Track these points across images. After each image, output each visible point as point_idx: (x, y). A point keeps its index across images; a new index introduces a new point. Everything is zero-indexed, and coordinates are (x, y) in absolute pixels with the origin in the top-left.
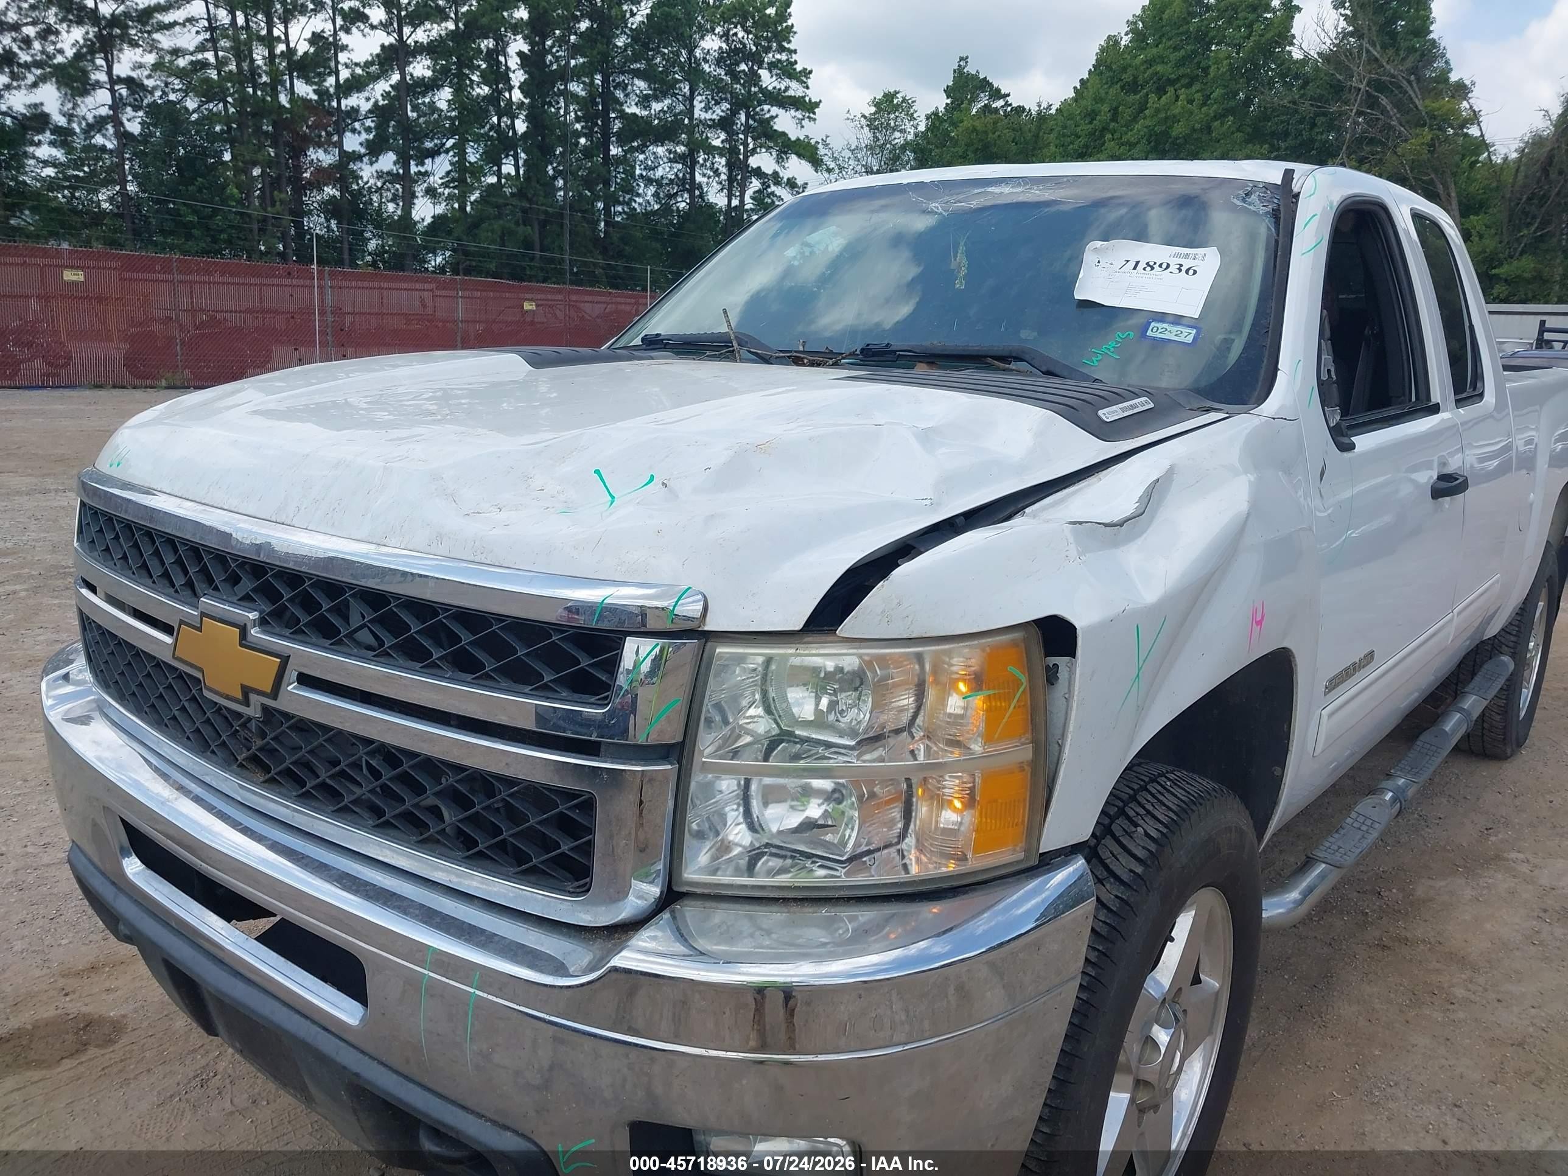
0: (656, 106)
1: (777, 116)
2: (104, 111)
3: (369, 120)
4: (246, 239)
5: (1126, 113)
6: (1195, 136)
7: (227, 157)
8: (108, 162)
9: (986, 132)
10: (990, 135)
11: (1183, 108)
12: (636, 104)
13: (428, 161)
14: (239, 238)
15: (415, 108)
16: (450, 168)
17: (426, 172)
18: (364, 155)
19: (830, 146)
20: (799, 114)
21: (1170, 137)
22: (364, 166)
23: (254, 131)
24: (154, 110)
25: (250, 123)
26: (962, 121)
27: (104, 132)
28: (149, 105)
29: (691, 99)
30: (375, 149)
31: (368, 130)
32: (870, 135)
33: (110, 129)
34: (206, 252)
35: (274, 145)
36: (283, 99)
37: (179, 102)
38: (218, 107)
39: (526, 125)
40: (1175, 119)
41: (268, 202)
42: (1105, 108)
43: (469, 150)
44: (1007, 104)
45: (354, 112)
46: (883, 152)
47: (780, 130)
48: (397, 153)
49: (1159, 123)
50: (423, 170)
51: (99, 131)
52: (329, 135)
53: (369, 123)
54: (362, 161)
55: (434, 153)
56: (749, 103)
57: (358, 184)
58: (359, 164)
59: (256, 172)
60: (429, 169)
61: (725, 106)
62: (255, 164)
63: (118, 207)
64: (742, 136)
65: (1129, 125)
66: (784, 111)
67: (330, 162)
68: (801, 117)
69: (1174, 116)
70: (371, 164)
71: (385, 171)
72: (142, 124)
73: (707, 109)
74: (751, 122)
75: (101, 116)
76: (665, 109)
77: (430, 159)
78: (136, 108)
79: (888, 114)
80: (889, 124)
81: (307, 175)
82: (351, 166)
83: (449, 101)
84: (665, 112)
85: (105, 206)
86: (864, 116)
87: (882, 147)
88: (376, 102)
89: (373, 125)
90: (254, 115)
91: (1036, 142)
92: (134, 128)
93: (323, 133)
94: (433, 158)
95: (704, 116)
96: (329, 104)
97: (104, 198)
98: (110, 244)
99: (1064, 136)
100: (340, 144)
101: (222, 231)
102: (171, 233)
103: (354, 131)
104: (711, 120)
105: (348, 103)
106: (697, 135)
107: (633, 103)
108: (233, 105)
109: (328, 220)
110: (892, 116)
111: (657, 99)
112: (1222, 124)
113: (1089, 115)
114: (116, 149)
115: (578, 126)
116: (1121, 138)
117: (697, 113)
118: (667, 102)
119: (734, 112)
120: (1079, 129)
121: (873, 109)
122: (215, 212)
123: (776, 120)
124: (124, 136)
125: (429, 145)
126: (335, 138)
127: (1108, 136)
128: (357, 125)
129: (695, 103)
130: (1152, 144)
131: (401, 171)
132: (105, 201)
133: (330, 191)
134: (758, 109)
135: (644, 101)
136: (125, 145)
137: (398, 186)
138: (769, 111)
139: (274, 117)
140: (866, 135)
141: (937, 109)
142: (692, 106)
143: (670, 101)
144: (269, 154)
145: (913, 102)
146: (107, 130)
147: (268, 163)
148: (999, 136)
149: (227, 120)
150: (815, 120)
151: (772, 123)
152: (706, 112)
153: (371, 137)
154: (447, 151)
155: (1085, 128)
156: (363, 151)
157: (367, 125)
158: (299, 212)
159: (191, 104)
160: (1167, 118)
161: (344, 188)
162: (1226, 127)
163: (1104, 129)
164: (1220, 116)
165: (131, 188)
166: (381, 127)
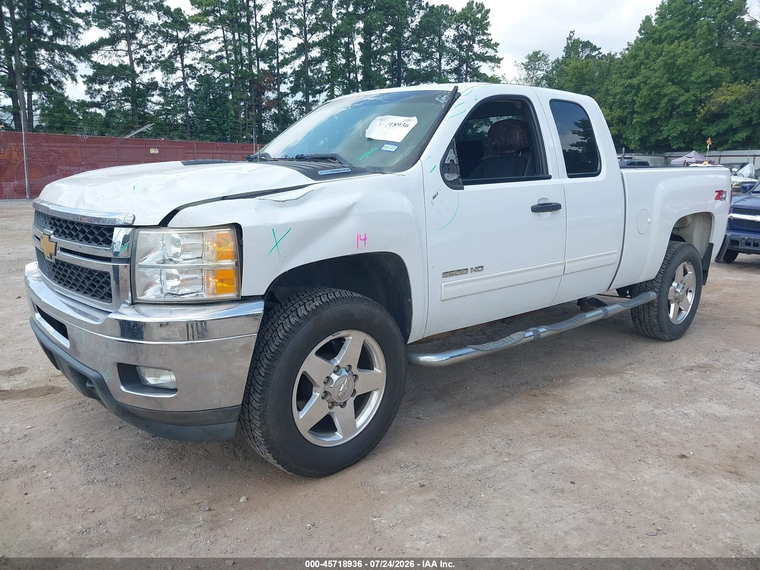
0: (423, 64)
1: (481, 66)
2: (180, 80)
3: (292, 78)
4: (237, 134)
5: (653, 55)
6: (689, 64)
7: (230, 97)
8: (181, 102)
9: (582, 68)
10: (585, 70)
11: (682, 50)
12: (414, 64)
13: (318, 95)
14: (234, 133)
15: (312, 71)
16: (327, 98)
17: (317, 100)
18: (289, 94)
19: (506, 79)
20: (492, 64)
21: (676, 65)
22: (289, 99)
23: (242, 85)
24: (200, 78)
25: (240, 82)
26: (571, 64)
27: (180, 89)
28: (198, 77)
29: (440, 60)
30: (294, 91)
31: (291, 82)
32: (526, 73)
33: (182, 88)
34: (219, 140)
35: (250, 91)
36: (255, 71)
37: (211, 74)
38: (227, 76)
39: (362, 76)
40: (678, 56)
41: (247, 117)
42: (642, 53)
43: (335, 89)
44: (600, 53)
45: (285, 75)
46: (532, 81)
47: (483, 72)
48: (303, 92)
49: (670, 59)
50: (315, 100)
51: (178, 89)
52: (274, 85)
53: (291, 79)
54: (288, 96)
55: (320, 92)
56: (468, 61)
57: (287, 107)
58: (287, 98)
59: (242, 104)
60: (318, 99)
61: (456, 62)
62: (242, 100)
63: (185, 122)
64: (464, 76)
65: (654, 61)
66: (485, 63)
67: (274, 97)
68: (493, 66)
69: (678, 55)
70: (293, 97)
71: (298, 100)
72: (196, 85)
73: (448, 64)
74: (469, 69)
75: (178, 82)
76: (428, 65)
77: (319, 94)
78: (193, 78)
79: (535, 62)
80: (535, 67)
81: (264, 104)
82: (284, 99)
83: (326, 67)
84: (427, 67)
85: (180, 121)
86: (523, 64)
87: (532, 78)
88: (295, 69)
89: (293, 80)
90: (242, 78)
91: (608, 72)
92: (192, 87)
93: (272, 85)
94: (320, 94)
95: (447, 68)
96: (274, 72)
97: (179, 117)
98: (181, 138)
99: (620, 68)
100: (278, 89)
101: (227, 130)
102: (206, 132)
103: (284, 83)
104: (450, 69)
105: (282, 71)
106: (443, 77)
107: (413, 63)
108: (233, 75)
109: (272, 123)
110: (537, 63)
111: (424, 61)
112: (704, 58)
113: (634, 57)
114: (185, 96)
115: (386, 76)
116: (650, 67)
117: (443, 67)
118: (429, 62)
119: (460, 65)
120: (629, 64)
121: (527, 60)
122: (224, 122)
123: (481, 68)
124: (188, 91)
125: (318, 88)
126: (276, 87)
127: (643, 67)
128: (286, 80)
129: (442, 62)
130: (666, 69)
131: (305, 100)
132: (180, 119)
133: (274, 111)
134: (472, 63)
135: (418, 62)
136: (188, 94)
137: (304, 107)
138: (477, 64)
139: (250, 79)
140: (524, 73)
141: (558, 58)
142: (440, 63)
143: (430, 62)
144: (248, 95)
145: (548, 56)
146: (181, 88)
147: (248, 99)
148: (589, 70)
149: (231, 81)
150: (500, 67)
151: (479, 70)
152: (447, 65)
153: (292, 85)
154: (326, 90)
155: (632, 63)
156: (289, 91)
157: (291, 80)
158: (260, 121)
159: (216, 74)
160: (674, 56)
161: (280, 109)
162: (706, 58)
163: (642, 63)
164: (703, 54)
165: (190, 113)
166: (297, 80)
